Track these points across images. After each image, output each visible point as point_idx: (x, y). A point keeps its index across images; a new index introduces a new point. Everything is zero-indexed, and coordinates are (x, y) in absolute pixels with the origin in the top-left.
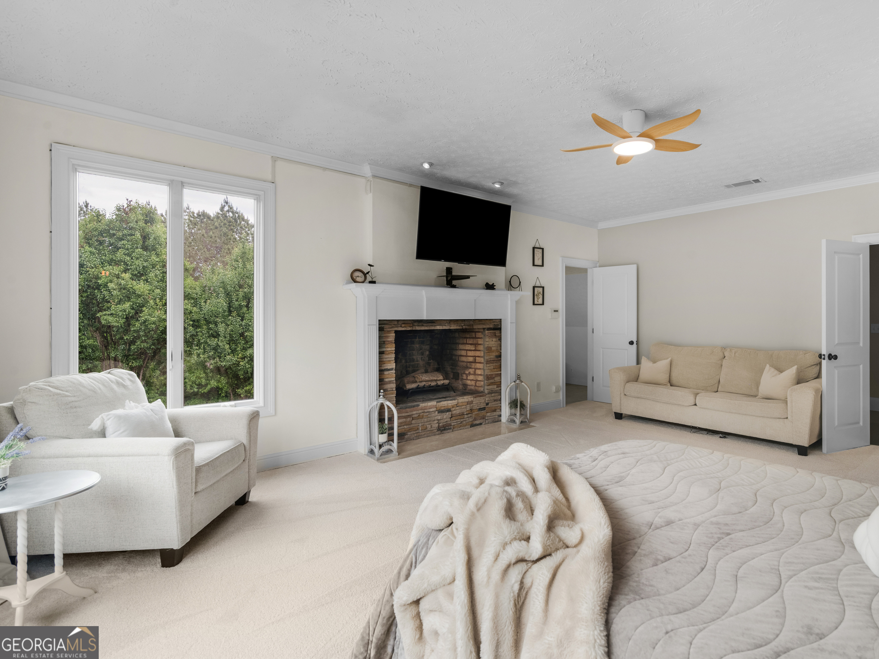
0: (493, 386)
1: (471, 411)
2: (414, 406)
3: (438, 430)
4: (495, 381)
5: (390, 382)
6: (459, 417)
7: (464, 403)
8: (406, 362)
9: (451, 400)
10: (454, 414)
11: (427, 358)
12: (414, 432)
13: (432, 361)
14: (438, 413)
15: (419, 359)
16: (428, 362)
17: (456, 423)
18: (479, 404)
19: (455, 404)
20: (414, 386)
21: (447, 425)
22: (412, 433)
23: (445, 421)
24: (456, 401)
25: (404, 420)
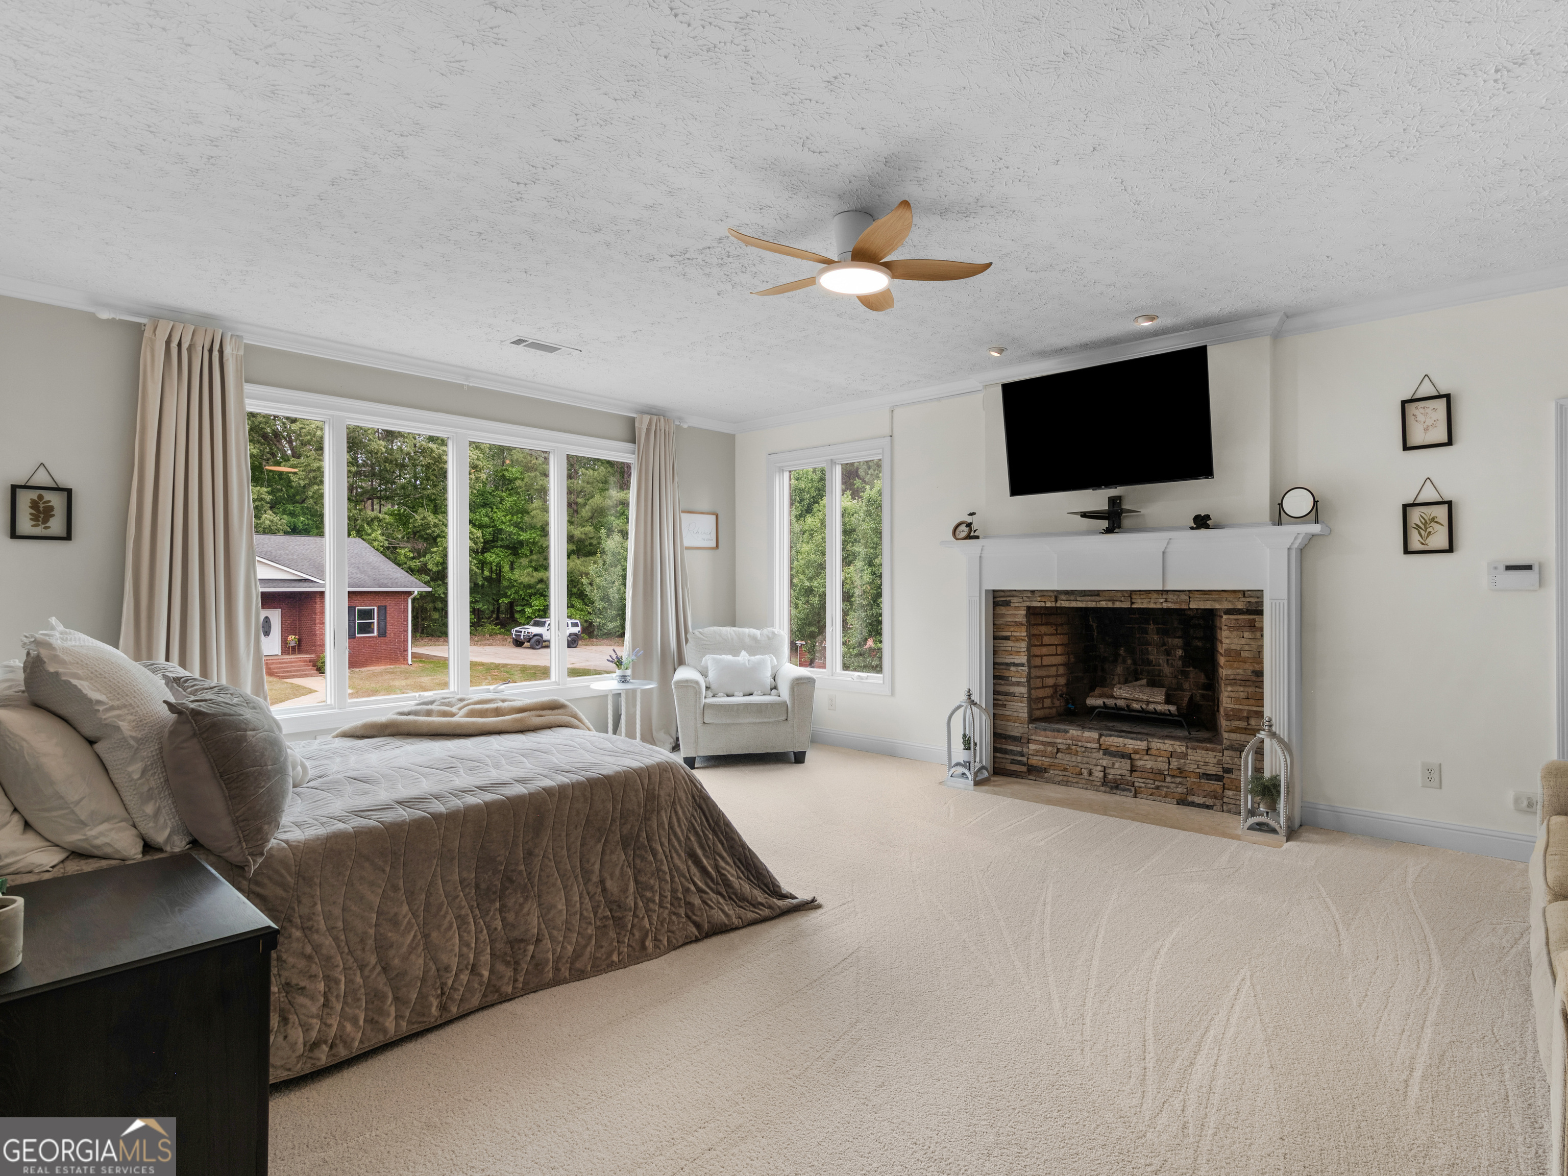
0: (1238, 735)
1: (1181, 773)
2: (1058, 731)
3: (1103, 785)
4: (1249, 727)
5: (1018, 684)
6: (1151, 776)
7: (1162, 752)
8: (1135, 663)
9: (1132, 739)
10: (1140, 767)
11: (1180, 663)
12: (1060, 773)
13: (1191, 669)
14: (1104, 754)
15: (1161, 661)
16: (1182, 671)
17: (1143, 785)
18: (1202, 764)
19: (1140, 747)
20: (1099, 702)
21: (1122, 781)
22: (1056, 772)
23: (1119, 772)
24: (1145, 743)
25: (1042, 747)
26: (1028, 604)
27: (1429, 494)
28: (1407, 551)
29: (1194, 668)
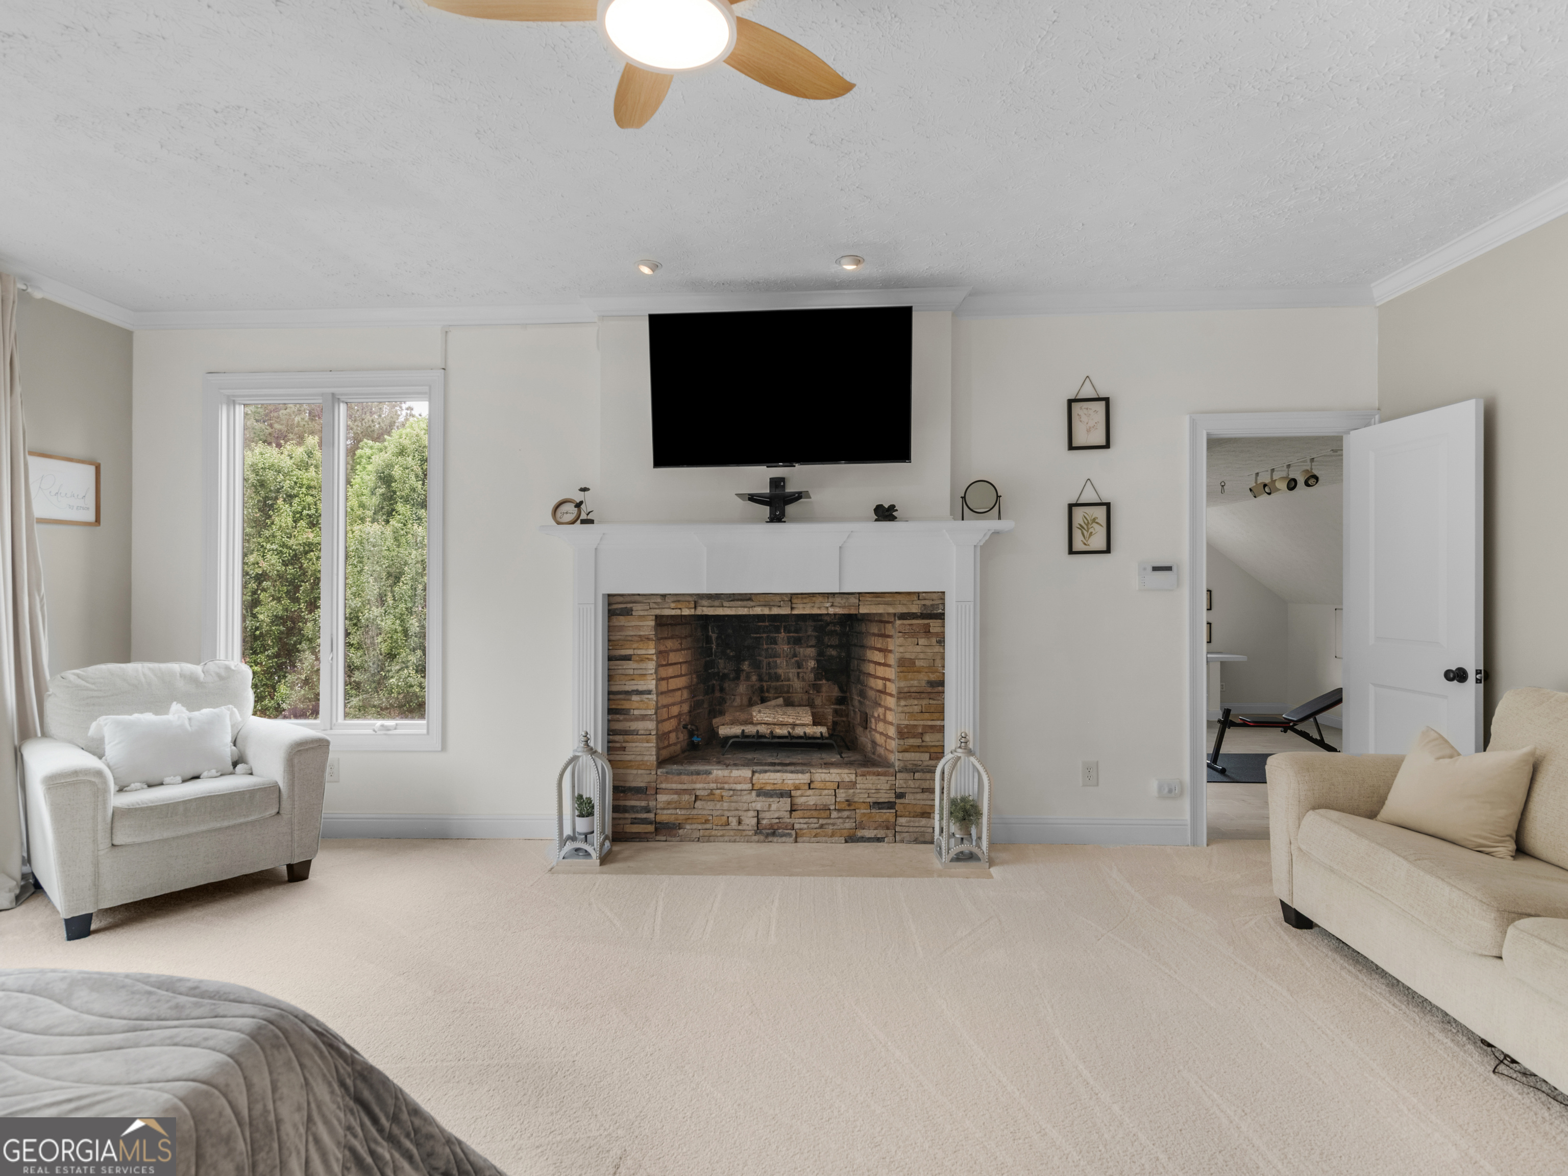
0: (913, 754)
1: (849, 805)
2: (698, 773)
3: (756, 834)
4: (924, 744)
5: (643, 718)
6: (815, 814)
7: (828, 784)
8: (761, 679)
9: (792, 772)
10: (801, 805)
11: (812, 675)
12: (700, 827)
13: (824, 682)
14: (758, 795)
15: (791, 675)
16: (813, 684)
17: (805, 826)
18: (873, 791)
19: (802, 781)
20: (736, 730)
21: (780, 825)
22: (694, 826)
23: (776, 816)
24: (807, 776)
25: (675, 797)
26: (658, 612)
27: (1089, 496)
28: (1071, 552)
29: (827, 680)
